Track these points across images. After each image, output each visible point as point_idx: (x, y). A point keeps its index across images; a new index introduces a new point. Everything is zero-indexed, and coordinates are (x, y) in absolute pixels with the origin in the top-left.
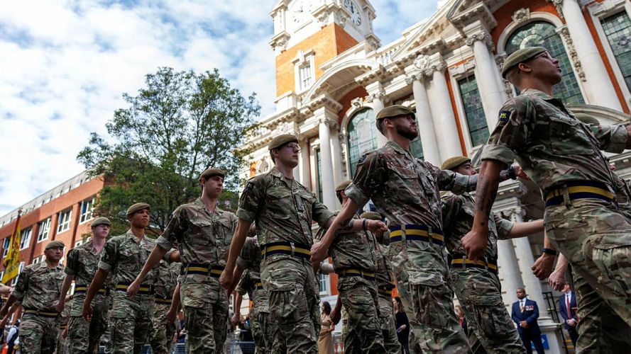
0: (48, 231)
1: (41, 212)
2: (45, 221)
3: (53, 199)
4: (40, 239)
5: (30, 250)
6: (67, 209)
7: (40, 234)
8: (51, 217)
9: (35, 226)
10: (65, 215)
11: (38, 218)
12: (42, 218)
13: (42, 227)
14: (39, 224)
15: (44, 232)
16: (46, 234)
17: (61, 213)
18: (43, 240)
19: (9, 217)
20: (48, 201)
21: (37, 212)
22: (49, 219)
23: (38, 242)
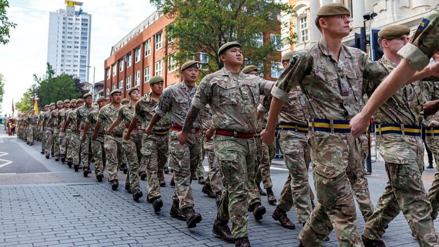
0: (150, 49)
1: (144, 35)
2: (147, 41)
3: (150, 25)
4: (146, 55)
5: (142, 61)
6: (159, 32)
7: (145, 51)
8: (150, 38)
9: (142, 46)
10: (159, 37)
11: (142, 39)
12: (145, 40)
13: (146, 46)
14: (144, 44)
15: (148, 50)
16: (149, 51)
17: (156, 36)
18: (148, 55)
19: (126, 39)
20: (147, 27)
21: (141, 35)
22: (149, 40)
23: (145, 57)
